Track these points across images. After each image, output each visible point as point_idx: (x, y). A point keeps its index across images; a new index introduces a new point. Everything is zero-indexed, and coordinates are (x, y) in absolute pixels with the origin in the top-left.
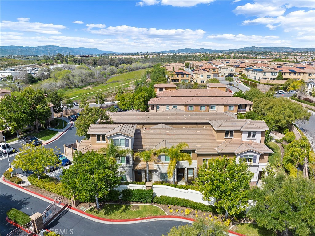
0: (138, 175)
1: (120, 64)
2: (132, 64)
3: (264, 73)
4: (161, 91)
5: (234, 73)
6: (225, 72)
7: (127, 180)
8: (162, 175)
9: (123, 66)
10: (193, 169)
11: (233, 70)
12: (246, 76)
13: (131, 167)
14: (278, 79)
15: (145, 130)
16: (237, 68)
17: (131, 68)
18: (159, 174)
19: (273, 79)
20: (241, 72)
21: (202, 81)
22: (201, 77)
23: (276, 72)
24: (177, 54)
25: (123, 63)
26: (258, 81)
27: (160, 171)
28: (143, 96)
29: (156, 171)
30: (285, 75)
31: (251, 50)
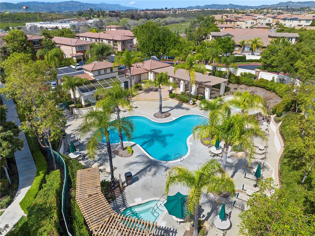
1: (155, 18)
3: (300, 21)
4: (222, 29)
5: (272, 23)
6: (263, 22)
9: (158, 20)
11: (270, 21)
12: (282, 25)
14: (311, 26)
16: (274, 19)
19: (307, 26)
20: (277, 23)
21: (246, 27)
22: (246, 23)
23: (310, 20)
24: (206, 10)
26: (293, 27)
31: (286, 6)
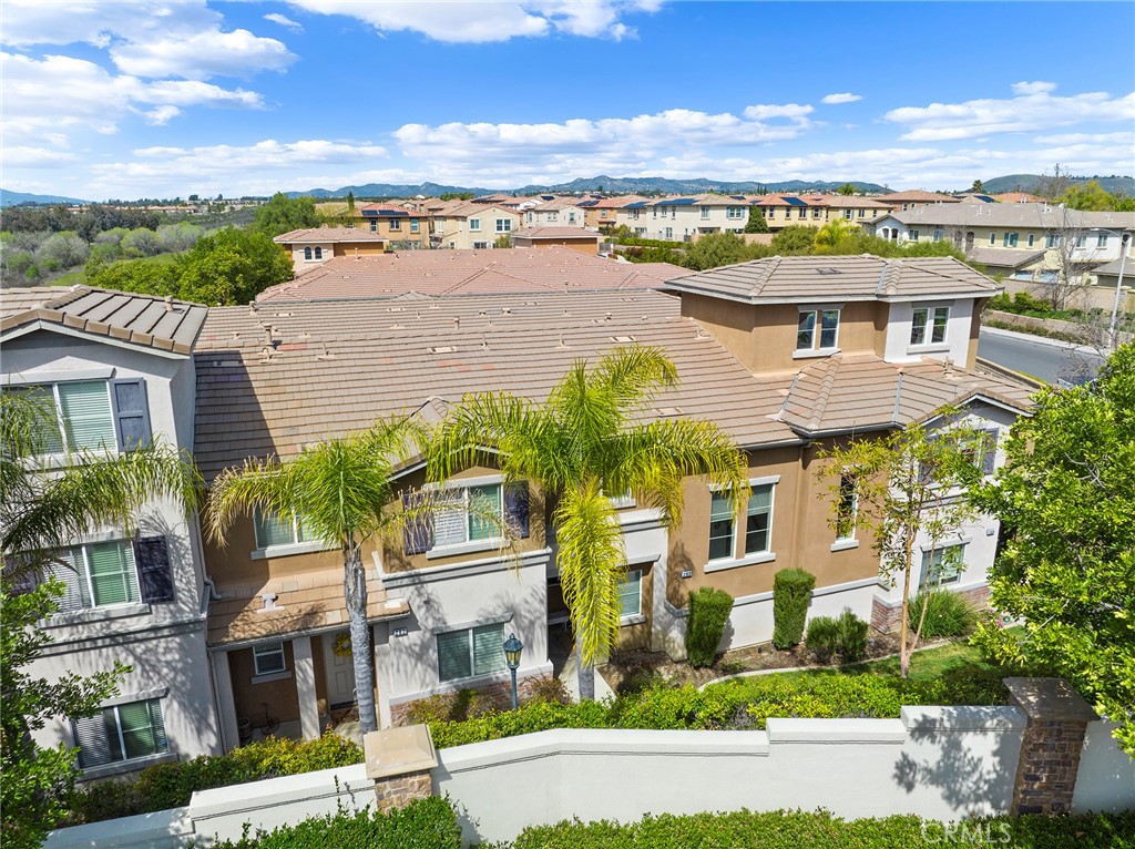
0: (261, 678)
1: (105, 230)
2: (159, 227)
3: (703, 210)
4: (314, 259)
7: (168, 743)
8: (450, 650)
9: (116, 237)
10: (645, 567)
12: (630, 235)
13: (198, 622)
14: (751, 232)
15: (271, 350)
16: (590, 213)
17: (153, 245)
18: (424, 647)
19: (735, 231)
20: (605, 226)
21: (477, 244)
22: (472, 227)
23: (743, 207)
25: (114, 225)
26: (682, 240)
27: (430, 623)
28: (225, 267)
29: (405, 621)
30: (771, 215)
